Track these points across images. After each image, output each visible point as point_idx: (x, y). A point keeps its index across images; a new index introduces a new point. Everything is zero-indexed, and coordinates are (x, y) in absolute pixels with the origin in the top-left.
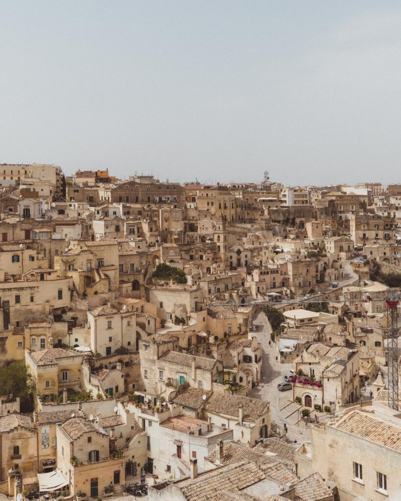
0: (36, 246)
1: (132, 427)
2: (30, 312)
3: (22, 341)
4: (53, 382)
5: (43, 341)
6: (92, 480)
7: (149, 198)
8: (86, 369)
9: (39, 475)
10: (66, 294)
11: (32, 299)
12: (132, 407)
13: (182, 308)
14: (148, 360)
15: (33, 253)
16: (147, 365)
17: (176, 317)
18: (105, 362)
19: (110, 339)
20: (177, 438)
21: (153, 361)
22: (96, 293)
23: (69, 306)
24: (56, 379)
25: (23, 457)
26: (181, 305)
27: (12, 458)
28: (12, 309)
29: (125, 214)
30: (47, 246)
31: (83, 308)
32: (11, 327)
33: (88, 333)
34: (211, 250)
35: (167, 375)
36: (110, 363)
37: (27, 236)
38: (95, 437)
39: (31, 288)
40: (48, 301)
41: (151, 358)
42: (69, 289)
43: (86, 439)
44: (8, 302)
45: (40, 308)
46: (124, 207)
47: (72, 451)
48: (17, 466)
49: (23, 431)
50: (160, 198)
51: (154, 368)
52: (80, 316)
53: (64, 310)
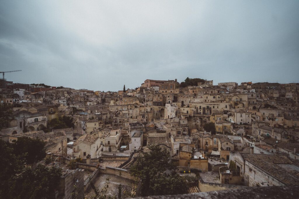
0: (221, 95)
1: (245, 145)
2: (217, 111)
3: (214, 118)
4: (221, 128)
5: (220, 118)
6: (227, 155)
7: (265, 87)
8: (232, 127)
9: (212, 151)
10: (228, 107)
11: (218, 107)
12: (245, 139)
13: (272, 115)
14: (255, 128)
15: (219, 96)
16: (254, 129)
17: (269, 118)
18: (239, 126)
19: (242, 120)
20: (262, 151)
21: (257, 128)
22: (238, 107)
23: (229, 110)
24: (222, 128)
25: (209, 145)
26: (272, 114)
27: (206, 145)
28: (212, 110)
29: (255, 92)
30: (224, 95)
31: (234, 111)
32: (211, 114)
33: (234, 118)
34: (291, 102)
35: (262, 133)
36: (241, 127)
37: (218, 92)
38: (229, 143)
39: (218, 104)
40: (222, 108)
41: (256, 127)
42: (229, 106)
43: (226, 143)
44: (211, 108)
45: (220, 110)
46: (255, 90)
47: (221, 146)
48: (207, 147)
49: (209, 138)
50: (270, 88)
51: (257, 130)
52: (232, 113)
53: (227, 111)
